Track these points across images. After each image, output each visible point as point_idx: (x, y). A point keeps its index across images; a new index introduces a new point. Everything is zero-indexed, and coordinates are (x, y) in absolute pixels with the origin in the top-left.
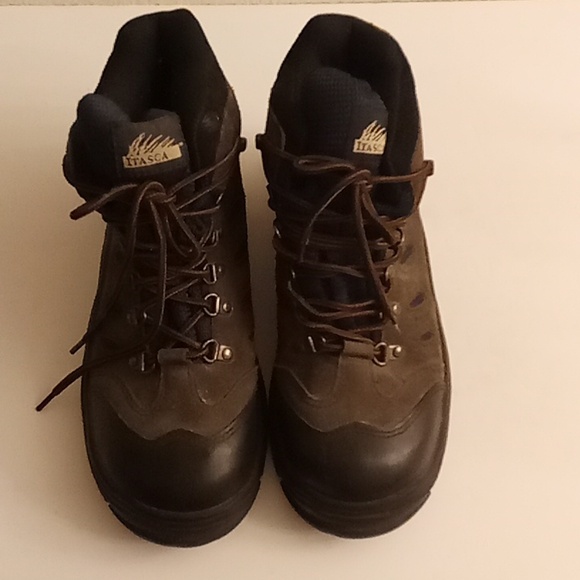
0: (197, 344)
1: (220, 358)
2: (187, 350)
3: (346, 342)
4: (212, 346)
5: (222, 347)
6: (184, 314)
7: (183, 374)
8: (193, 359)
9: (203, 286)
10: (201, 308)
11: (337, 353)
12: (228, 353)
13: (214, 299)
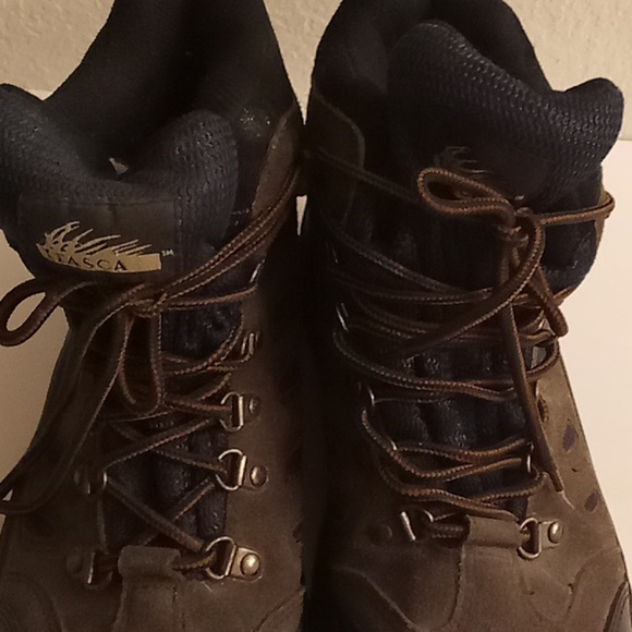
0: (196, 544)
1: (237, 571)
2: (176, 552)
3: (471, 519)
4: (223, 549)
5: (243, 551)
6: (178, 483)
7: (163, 599)
8: (184, 572)
9: (216, 433)
10: (211, 474)
11: (457, 542)
12: (251, 561)
13: (236, 458)
